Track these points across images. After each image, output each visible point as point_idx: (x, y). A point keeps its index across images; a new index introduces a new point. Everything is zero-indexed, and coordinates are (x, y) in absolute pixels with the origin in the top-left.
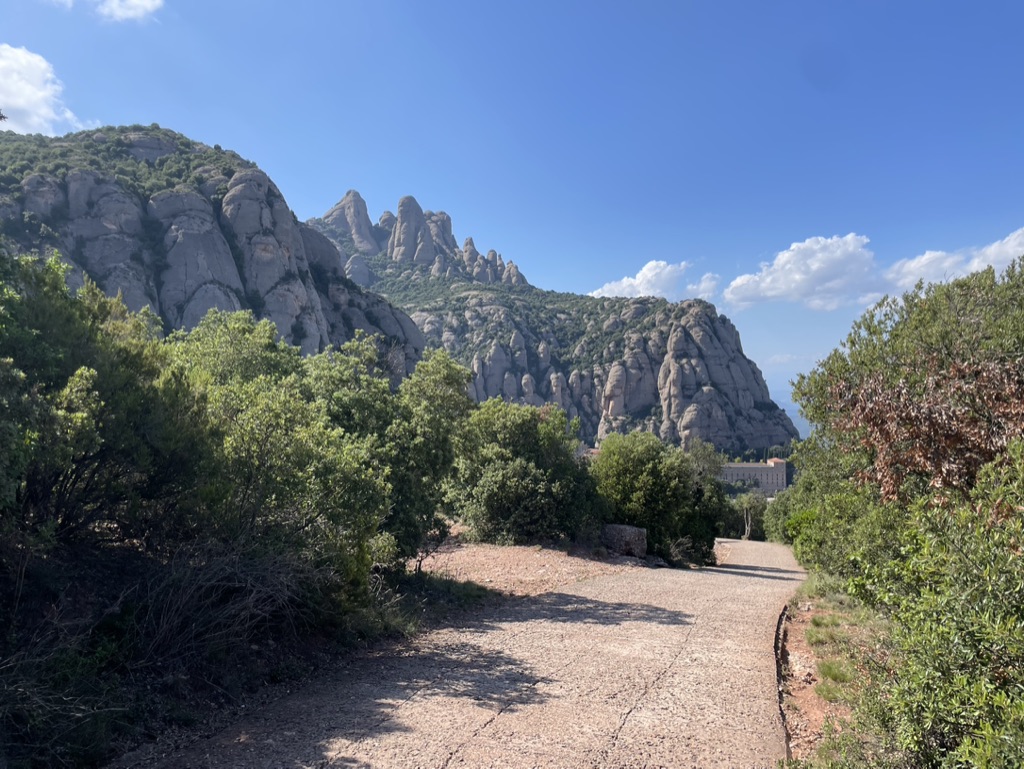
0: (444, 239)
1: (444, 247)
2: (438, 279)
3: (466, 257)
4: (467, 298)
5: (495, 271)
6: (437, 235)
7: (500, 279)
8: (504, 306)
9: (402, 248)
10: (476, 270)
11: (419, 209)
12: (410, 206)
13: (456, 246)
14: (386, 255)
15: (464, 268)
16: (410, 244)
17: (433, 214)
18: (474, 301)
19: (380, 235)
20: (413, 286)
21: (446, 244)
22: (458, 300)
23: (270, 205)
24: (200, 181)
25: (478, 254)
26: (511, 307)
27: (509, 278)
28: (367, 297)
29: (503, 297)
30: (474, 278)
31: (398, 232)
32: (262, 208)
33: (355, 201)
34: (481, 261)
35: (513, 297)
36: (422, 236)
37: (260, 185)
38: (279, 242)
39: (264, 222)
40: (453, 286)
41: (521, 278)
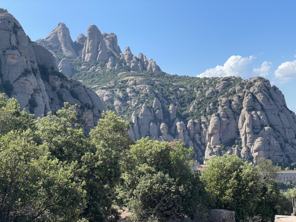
0: (114, 48)
1: (114, 52)
2: (111, 70)
3: (126, 58)
4: (127, 81)
5: (143, 65)
6: (110, 46)
7: (146, 69)
8: (149, 84)
9: (90, 54)
10: (132, 65)
11: (99, 32)
12: (94, 31)
13: (120, 52)
14: (81, 58)
15: (125, 64)
16: (95, 51)
17: (107, 35)
18: (131, 83)
19: (77, 47)
20: (97, 75)
21: (115, 51)
22: (122, 82)
23: (16, 33)
25: (133, 56)
26: (152, 85)
27: (151, 68)
28: (71, 82)
29: (148, 79)
30: (131, 69)
31: (88, 45)
32: (11, 35)
33: (63, 29)
34: (135, 60)
35: (153, 79)
36: (101, 47)
37: (9, 22)
38: (21, 53)
39: (12, 42)
40: (120, 74)
41: (158, 68)
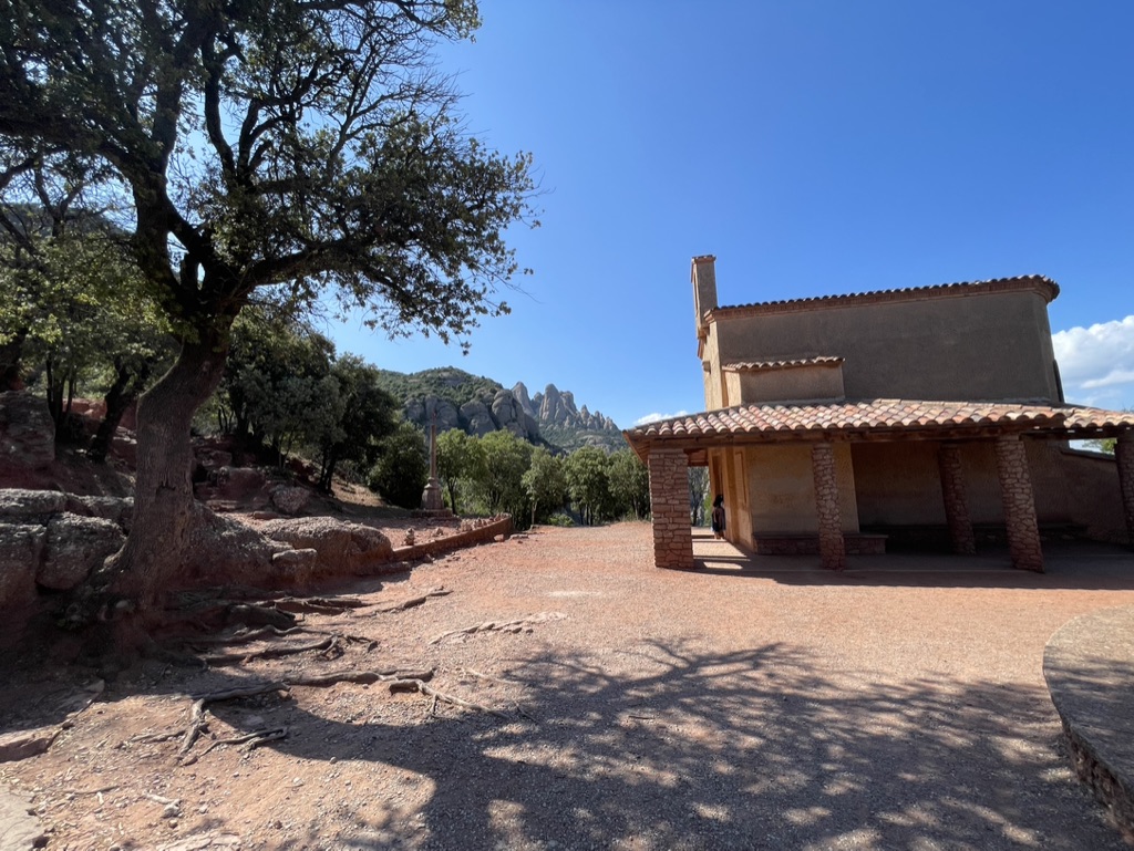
0: (570, 406)
1: (570, 411)
2: (569, 429)
3: (582, 416)
5: (599, 423)
6: (566, 404)
7: (604, 428)
8: (608, 444)
9: (548, 412)
10: (589, 423)
11: (556, 390)
12: (551, 390)
13: (576, 410)
14: (539, 416)
15: (582, 422)
16: (552, 410)
17: (563, 393)
18: (591, 441)
19: (535, 405)
20: (555, 433)
21: (572, 409)
22: (582, 441)
24: (480, 396)
25: (589, 414)
26: (612, 444)
27: (608, 427)
29: (606, 438)
30: (588, 428)
31: (545, 403)
32: (510, 408)
34: (591, 418)
35: (612, 438)
36: (559, 405)
37: (508, 397)
38: (519, 425)
39: (512, 415)
40: (578, 433)
41: (615, 427)
